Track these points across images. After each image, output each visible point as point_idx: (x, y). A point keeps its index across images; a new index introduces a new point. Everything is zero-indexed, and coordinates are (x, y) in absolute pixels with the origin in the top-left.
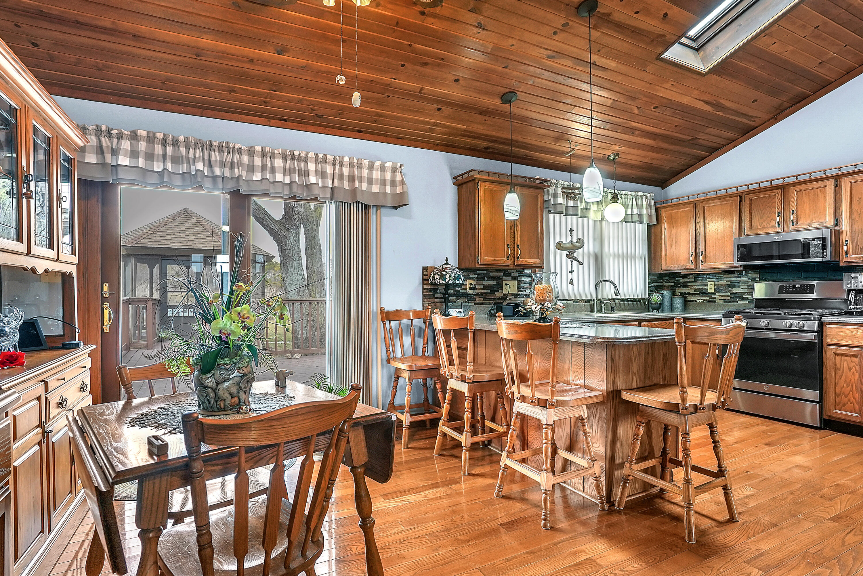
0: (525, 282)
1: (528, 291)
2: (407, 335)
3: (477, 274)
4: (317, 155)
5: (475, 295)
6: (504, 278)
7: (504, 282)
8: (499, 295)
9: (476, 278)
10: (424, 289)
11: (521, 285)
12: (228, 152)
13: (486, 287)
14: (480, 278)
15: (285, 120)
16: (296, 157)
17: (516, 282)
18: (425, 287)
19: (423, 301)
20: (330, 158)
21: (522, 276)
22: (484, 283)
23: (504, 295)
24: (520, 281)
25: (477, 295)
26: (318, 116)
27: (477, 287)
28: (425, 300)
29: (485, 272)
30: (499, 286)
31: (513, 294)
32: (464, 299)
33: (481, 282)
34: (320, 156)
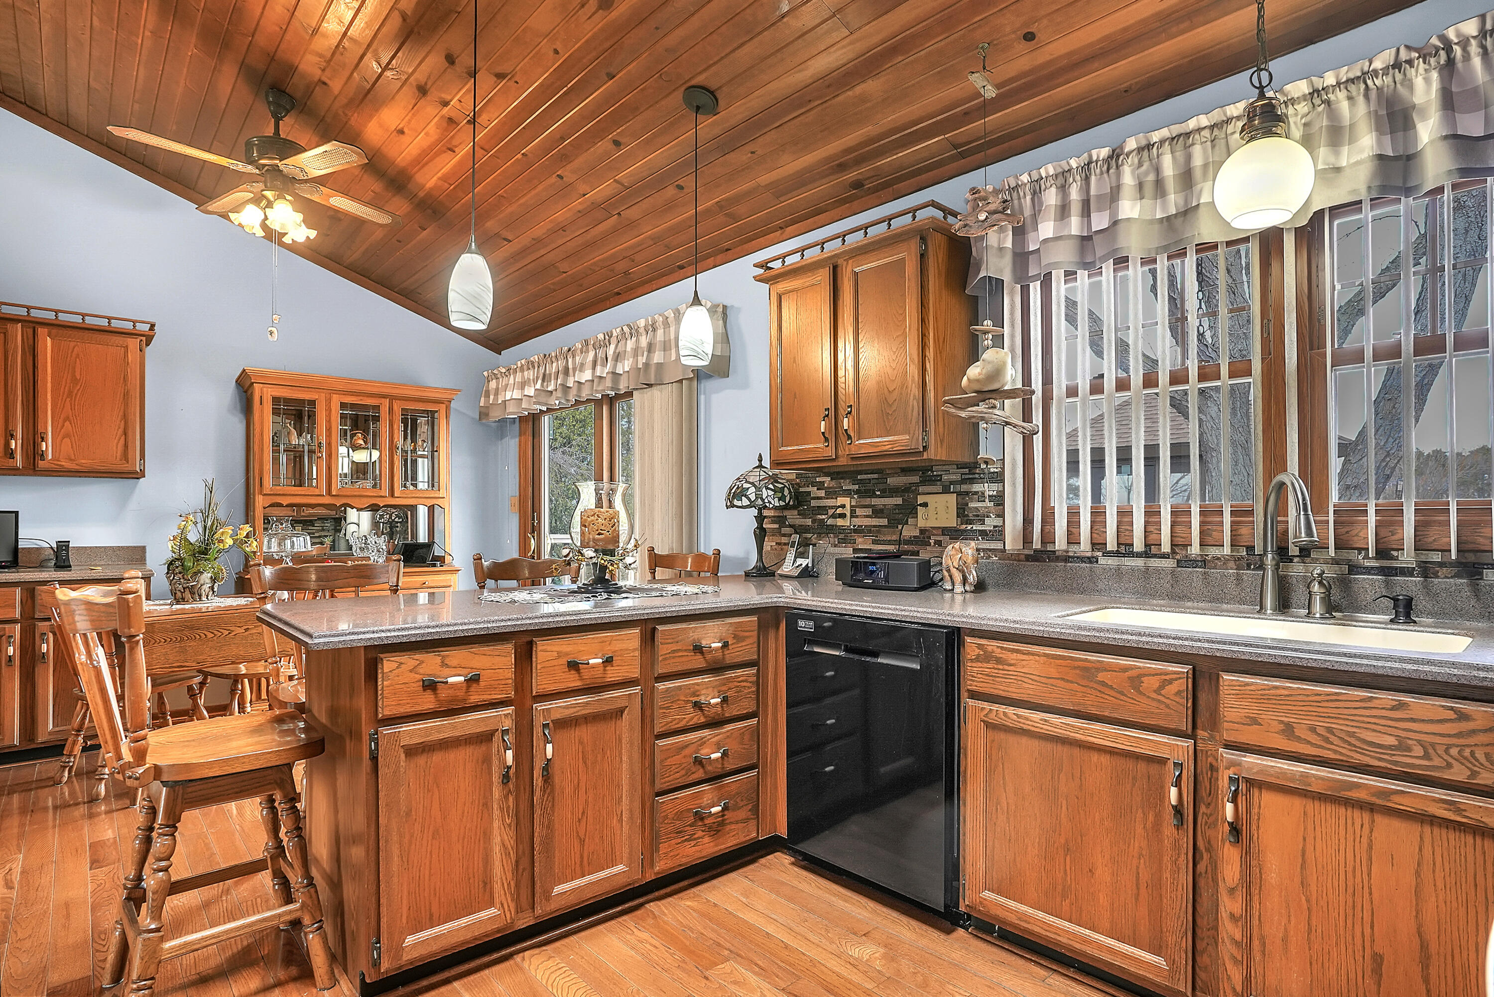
0: (981, 497)
1: (991, 523)
3: (860, 482)
5: (855, 531)
6: (921, 489)
7: (921, 499)
8: (909, 532)
9: (857, 492)
11: (971, 505)
13: (877, 512)
14: (865, 492)
17: (952, 499)
21: (972, 481)
22: (875, 501)
23: (923, 531)
24: (967, 493)
25: (858, 530)
27: (859, 511)
29: (876, 476)
30: (910, 510)
31: (945, 531)
32: (832, 538)
33: (867, 501)
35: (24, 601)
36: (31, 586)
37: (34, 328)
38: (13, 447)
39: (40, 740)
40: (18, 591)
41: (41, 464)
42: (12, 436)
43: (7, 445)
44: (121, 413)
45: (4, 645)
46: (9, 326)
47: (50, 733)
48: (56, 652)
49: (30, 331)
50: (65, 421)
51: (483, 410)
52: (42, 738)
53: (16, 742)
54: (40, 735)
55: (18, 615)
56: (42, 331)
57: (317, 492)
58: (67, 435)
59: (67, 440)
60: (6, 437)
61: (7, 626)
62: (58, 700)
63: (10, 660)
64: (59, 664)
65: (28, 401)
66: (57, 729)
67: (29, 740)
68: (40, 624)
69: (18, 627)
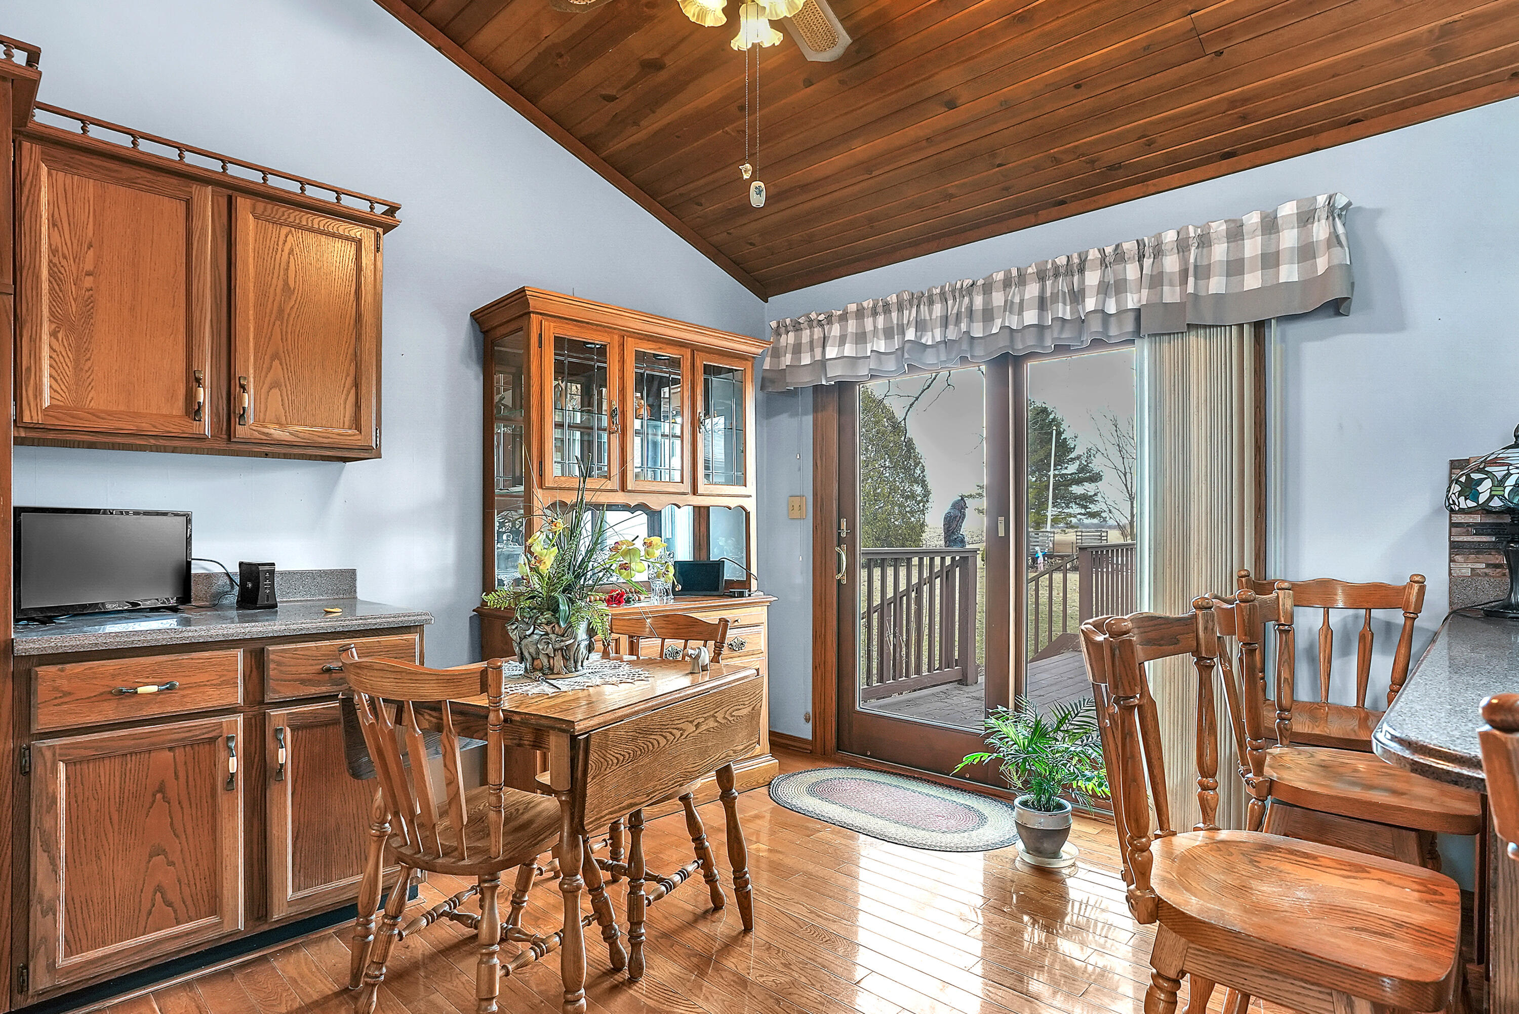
2: (1384, 652)
4: (1102, 251)
10: (1453, 525)
12: (954, 298)
15: (1063, 202)
16: (1062, 270)
18: (1459, 518)
19: (1451, 560)
20: (1129, 246)
26: (1111, 168)
28: (1458, 558)
34: (1109, 250)
35: (248, 673)
36: (259, 645)
37: (230, 198)
38: (202, 401)
39: (276, 917)
40: (240, 653)
41: (241, 431)
42: (198, 380)
43: (190, 396)
44: (351, 351)
45: (222, 754)
46: (195, 189)
47: (290, 904)
48: (296, 761)
49: (224, 202)
50: (272, 360)
51: (768, 375)
52: (279, 913)
53: (241, 926)
54: (276, 909)
55: (240, 700)
56: (243, 204)
57: (609, 485)
58: (275, 385)
59: (276, 391)
60: (187, 382)
61: (224, 719)
62: (299, 845)
63: (231, 781)
64: (300, 781)
65: (219, 321)
66: (300, 894)
67: (259, 919)
68: (274, 712)
69: (240, 719)
